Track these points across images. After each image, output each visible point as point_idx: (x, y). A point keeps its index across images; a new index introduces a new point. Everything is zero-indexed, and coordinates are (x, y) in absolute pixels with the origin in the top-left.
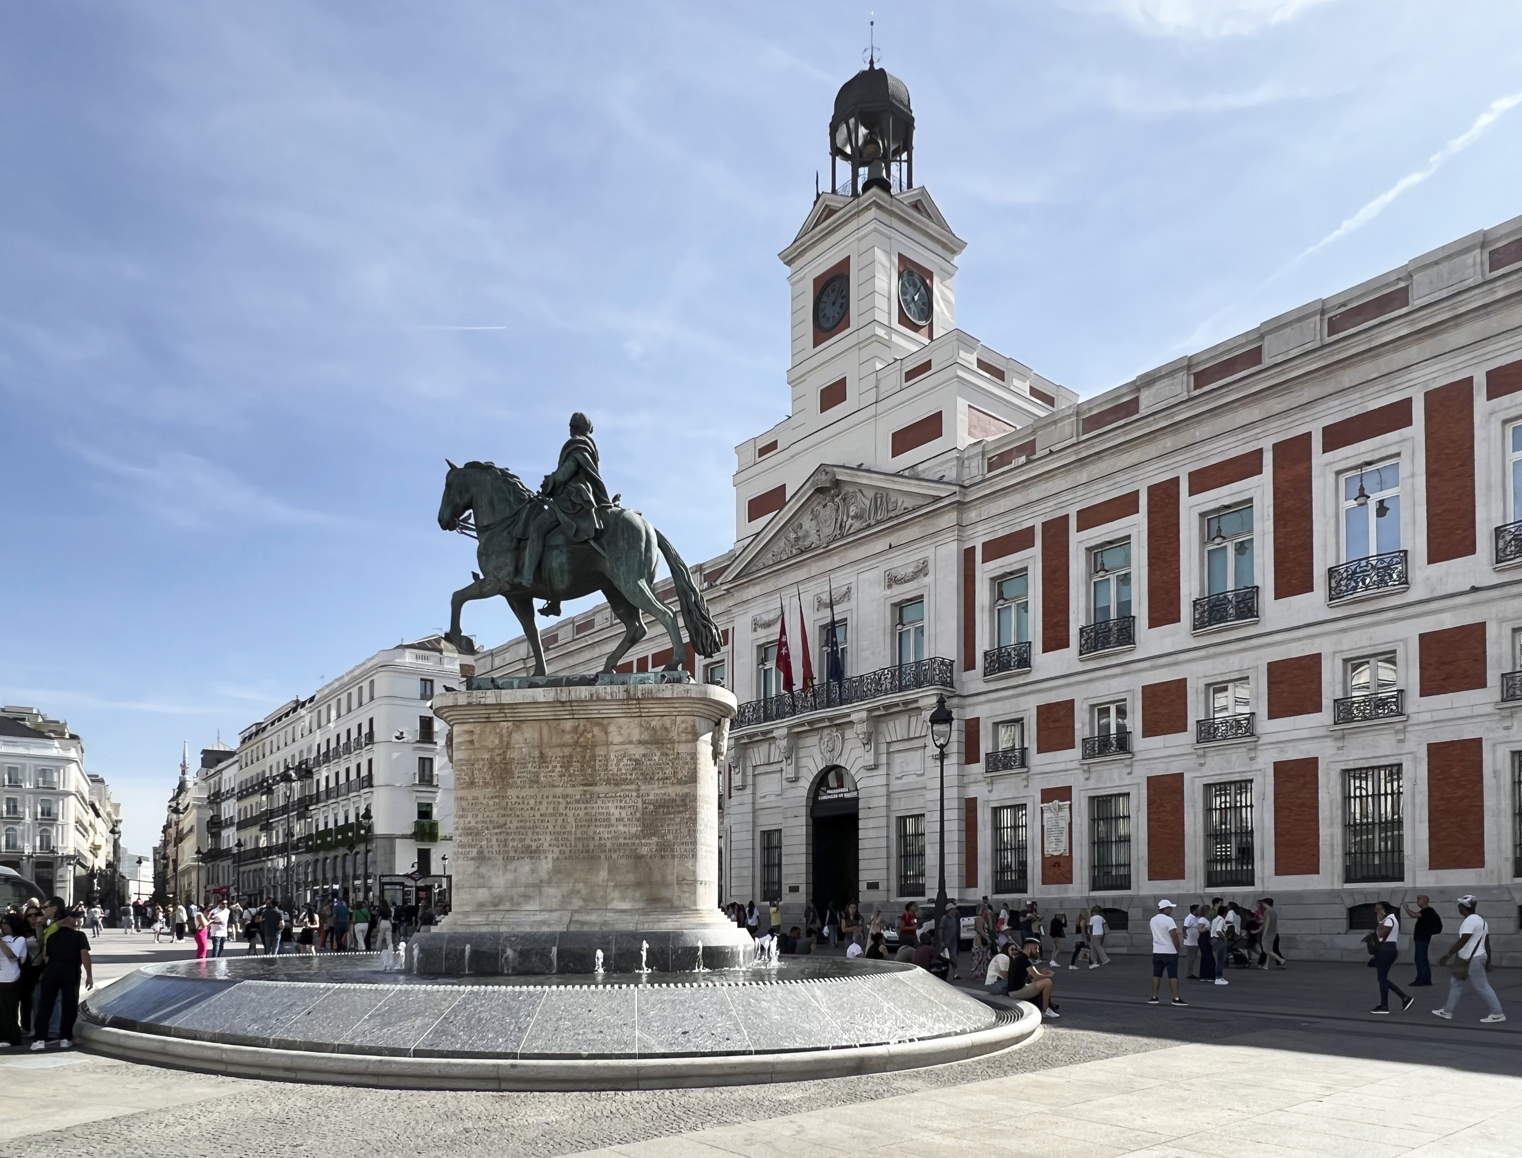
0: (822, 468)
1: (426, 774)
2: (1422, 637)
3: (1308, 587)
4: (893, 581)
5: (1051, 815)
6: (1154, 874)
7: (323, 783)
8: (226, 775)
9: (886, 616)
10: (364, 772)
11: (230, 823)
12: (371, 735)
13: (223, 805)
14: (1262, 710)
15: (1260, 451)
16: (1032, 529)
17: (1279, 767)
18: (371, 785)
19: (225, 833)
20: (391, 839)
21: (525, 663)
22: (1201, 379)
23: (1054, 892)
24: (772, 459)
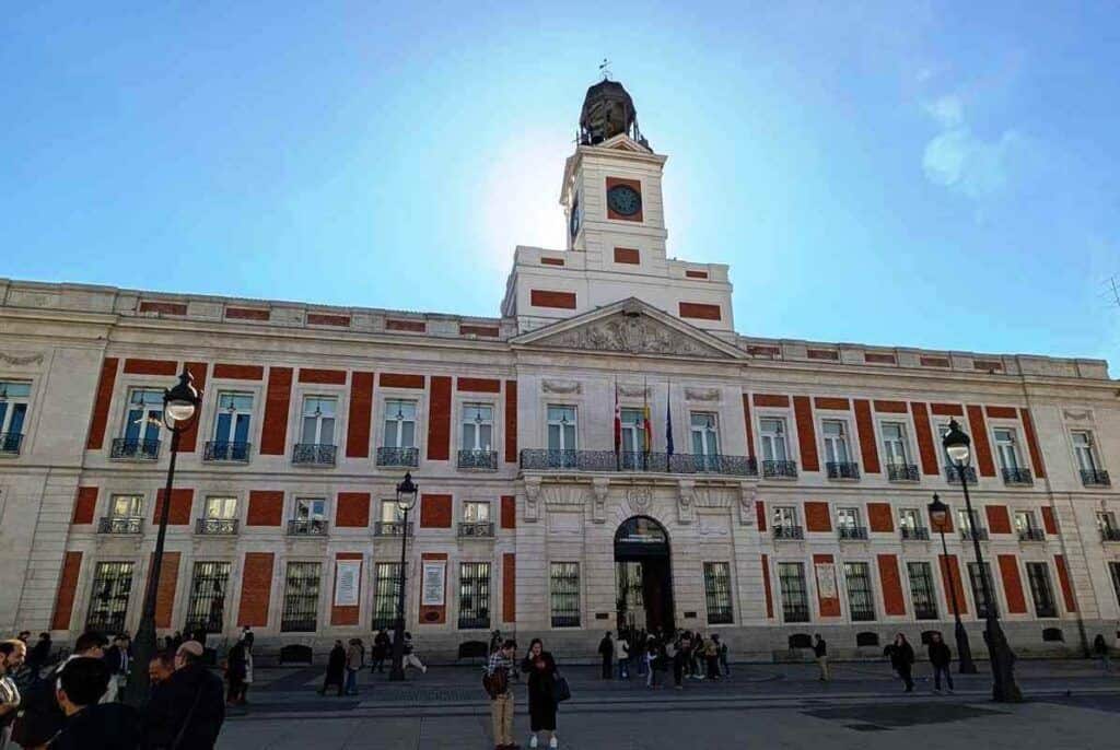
0: (633, 300)
4: (691, 396)
5: (822, 571)
6: (889, 612)
21: (118, 320)
23: (829, 621)
24: (562, 271)
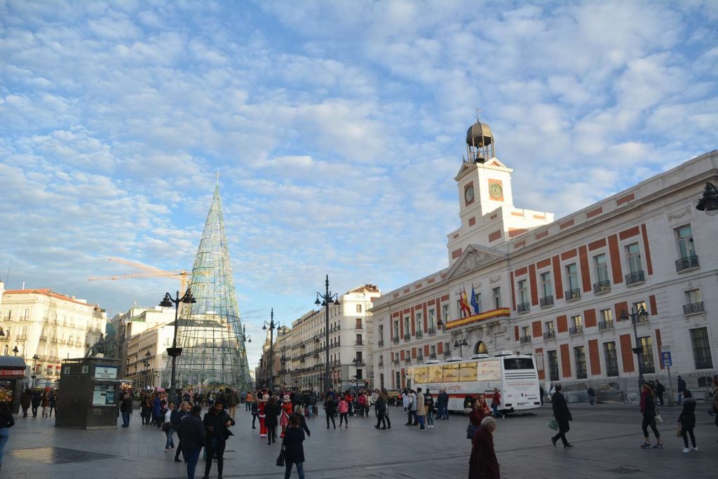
0: (469, 246)
1: (359, 341)
2: (615, 305)
3: (590, 290)
4: (492, 282)
5: (538, 357)
7: (323, 344)
8: (287, 340)
9: (491, 293)
10: (337, 341)
11: (289, 359)
12: (339, 327)
13: (287, 352)
14: (584, 325)
15: (576, 250)
16: (526, 268)
17: (589, 342)
18: (339, 346)
19: (287, 363)
20: (348, 366)
22: (562, 227)
24: (458, 240)
